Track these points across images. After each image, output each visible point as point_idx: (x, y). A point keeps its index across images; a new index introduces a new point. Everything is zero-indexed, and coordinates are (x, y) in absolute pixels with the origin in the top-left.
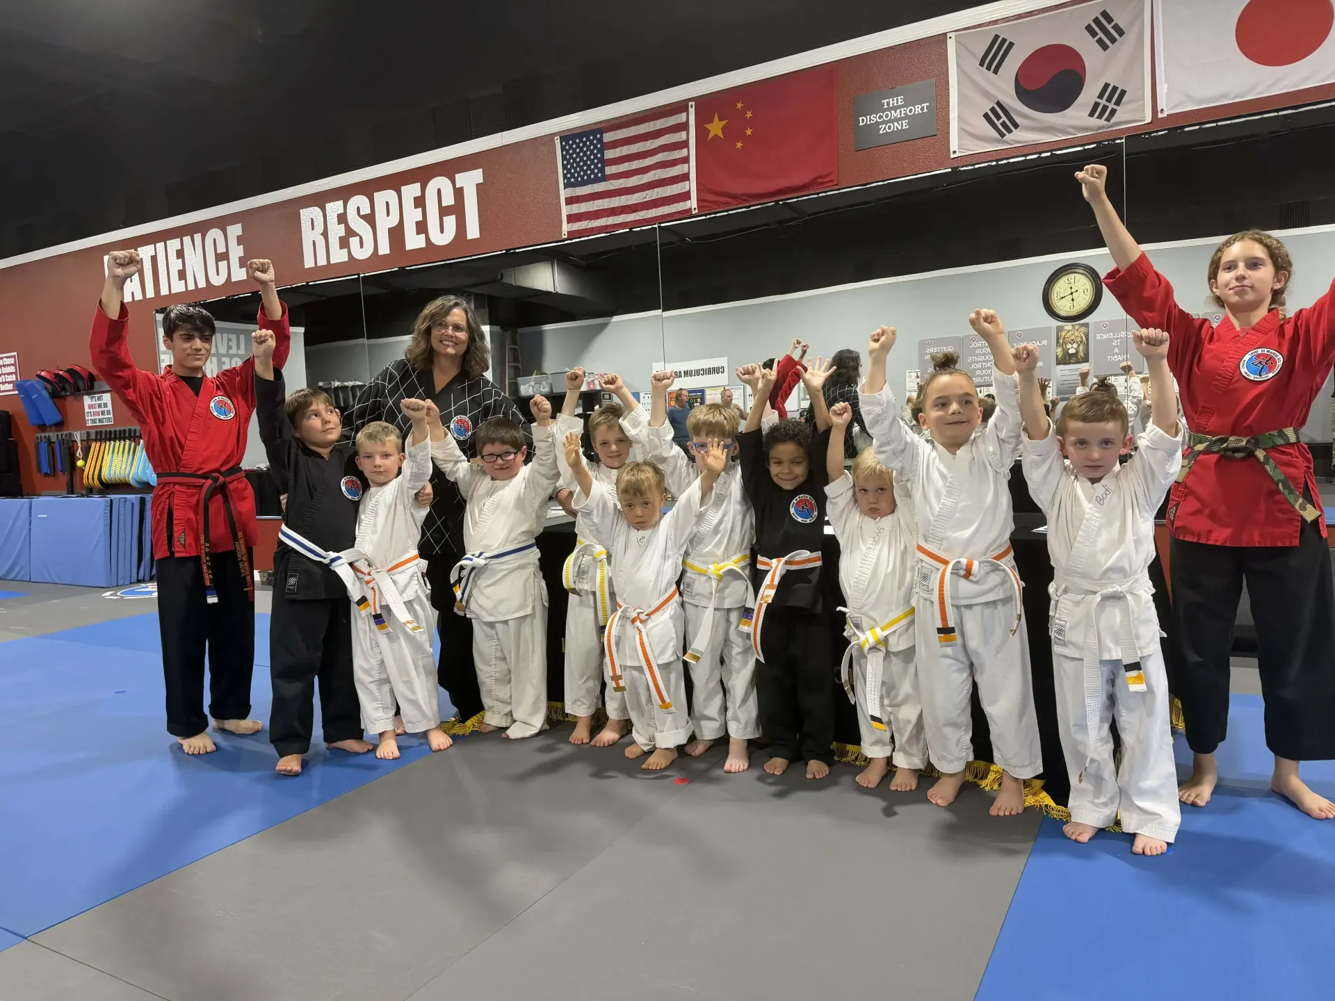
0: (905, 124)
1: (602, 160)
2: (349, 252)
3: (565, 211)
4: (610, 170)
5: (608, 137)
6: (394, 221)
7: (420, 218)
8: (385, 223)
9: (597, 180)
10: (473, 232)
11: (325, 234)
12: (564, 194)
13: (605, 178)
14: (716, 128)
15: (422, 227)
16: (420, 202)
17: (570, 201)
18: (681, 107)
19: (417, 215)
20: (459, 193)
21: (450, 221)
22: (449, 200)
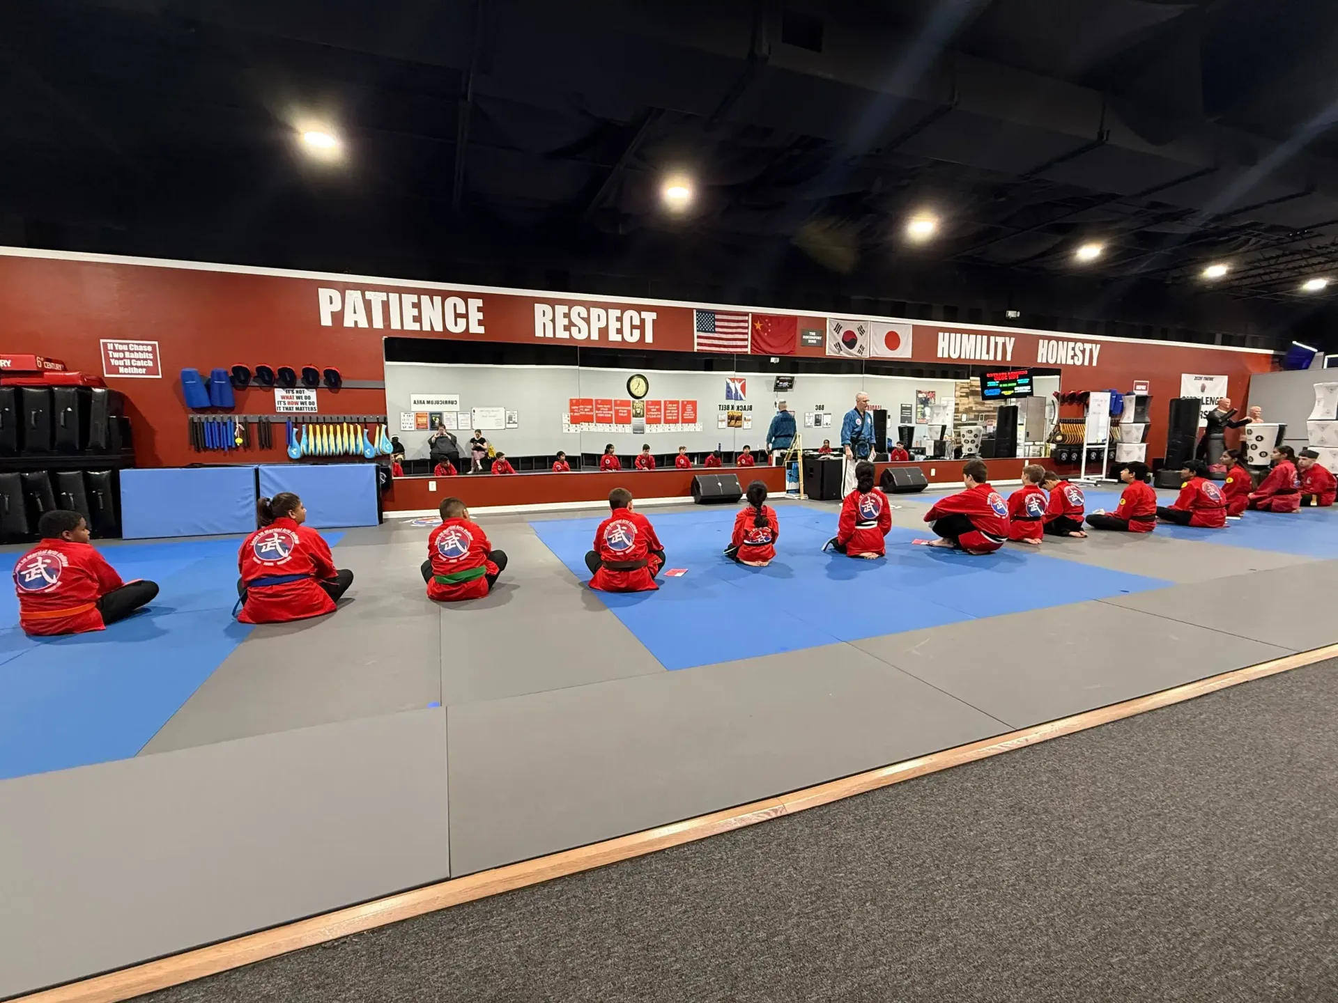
0: (815, 342)
1: (714, 325)
2: (570, 333)
3: (696, 341)
4: (717, 329)
5: (717, 317)
6: (603, 324)
7: (619, 327)
8: (596, 326)
9: (711, 332)
10: (649, 339)
11: (553, 321)
12: (696, 334)
13: (715, 332)
14: (758, 326)
15: (620, 331)
16: (620, 319)
17: (699, 337)
18: (746, 314)
19: (618, 325)
20: (642, 321)
21: (637, 333)
22: (637, 322)
